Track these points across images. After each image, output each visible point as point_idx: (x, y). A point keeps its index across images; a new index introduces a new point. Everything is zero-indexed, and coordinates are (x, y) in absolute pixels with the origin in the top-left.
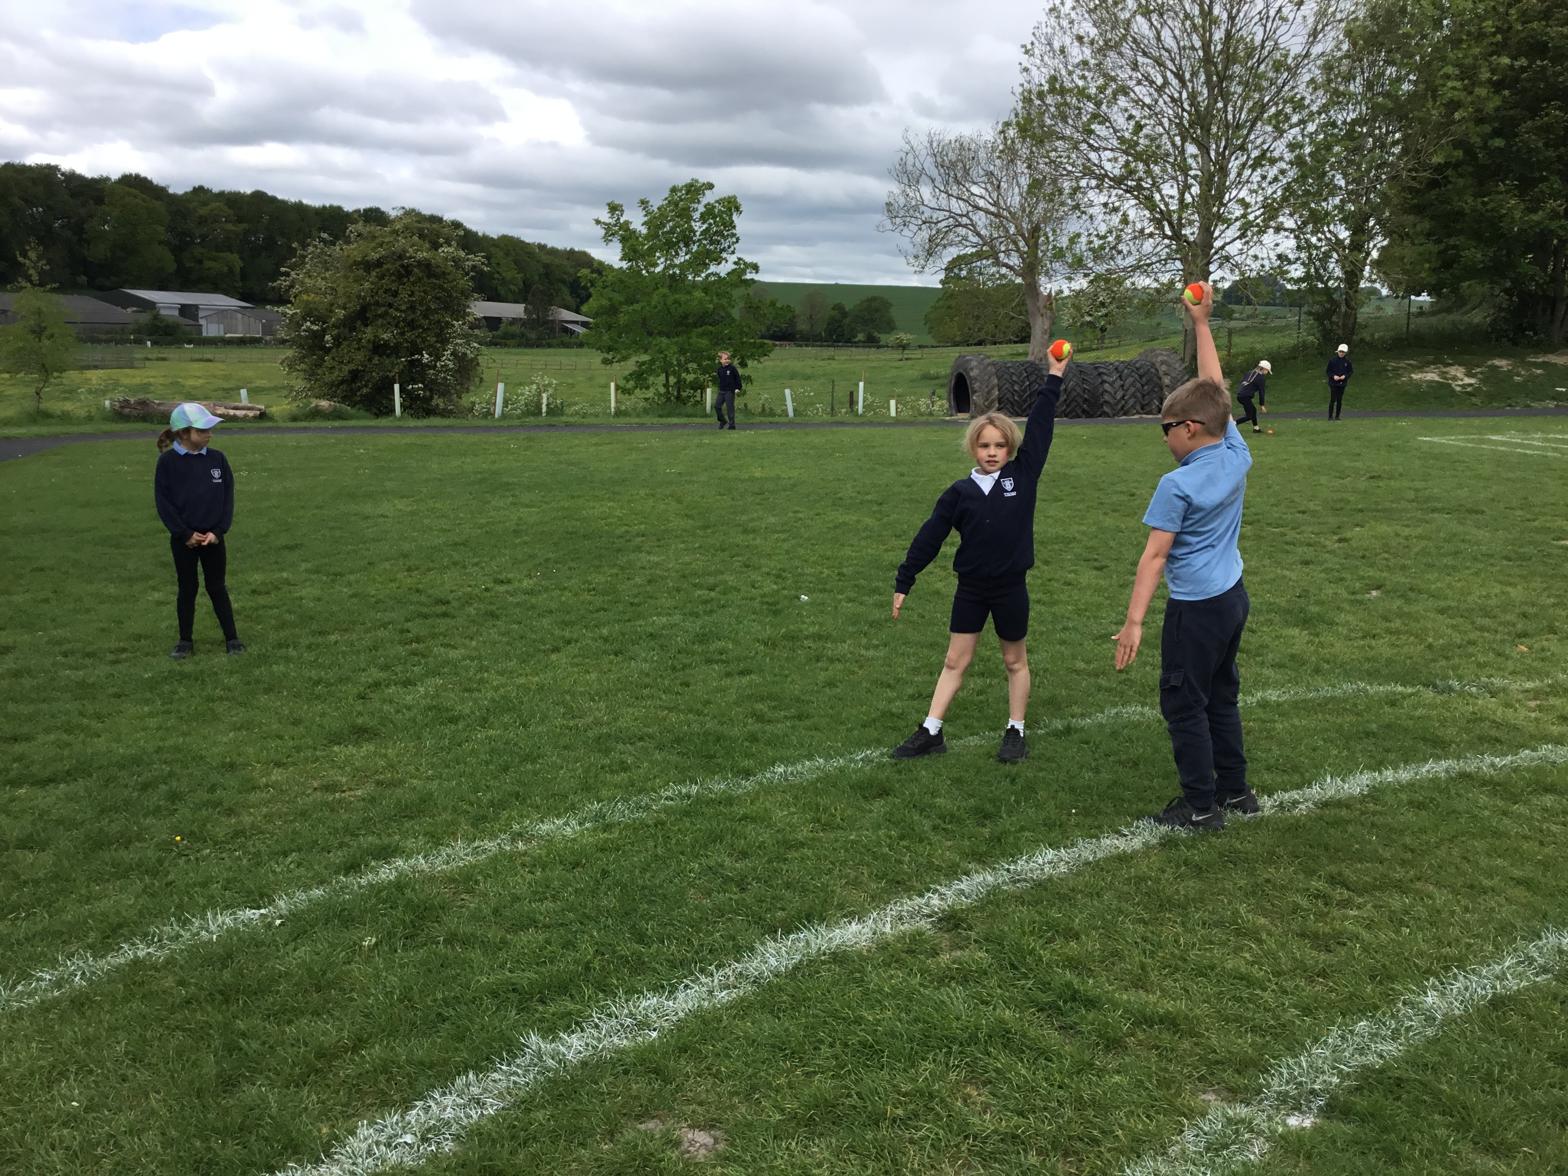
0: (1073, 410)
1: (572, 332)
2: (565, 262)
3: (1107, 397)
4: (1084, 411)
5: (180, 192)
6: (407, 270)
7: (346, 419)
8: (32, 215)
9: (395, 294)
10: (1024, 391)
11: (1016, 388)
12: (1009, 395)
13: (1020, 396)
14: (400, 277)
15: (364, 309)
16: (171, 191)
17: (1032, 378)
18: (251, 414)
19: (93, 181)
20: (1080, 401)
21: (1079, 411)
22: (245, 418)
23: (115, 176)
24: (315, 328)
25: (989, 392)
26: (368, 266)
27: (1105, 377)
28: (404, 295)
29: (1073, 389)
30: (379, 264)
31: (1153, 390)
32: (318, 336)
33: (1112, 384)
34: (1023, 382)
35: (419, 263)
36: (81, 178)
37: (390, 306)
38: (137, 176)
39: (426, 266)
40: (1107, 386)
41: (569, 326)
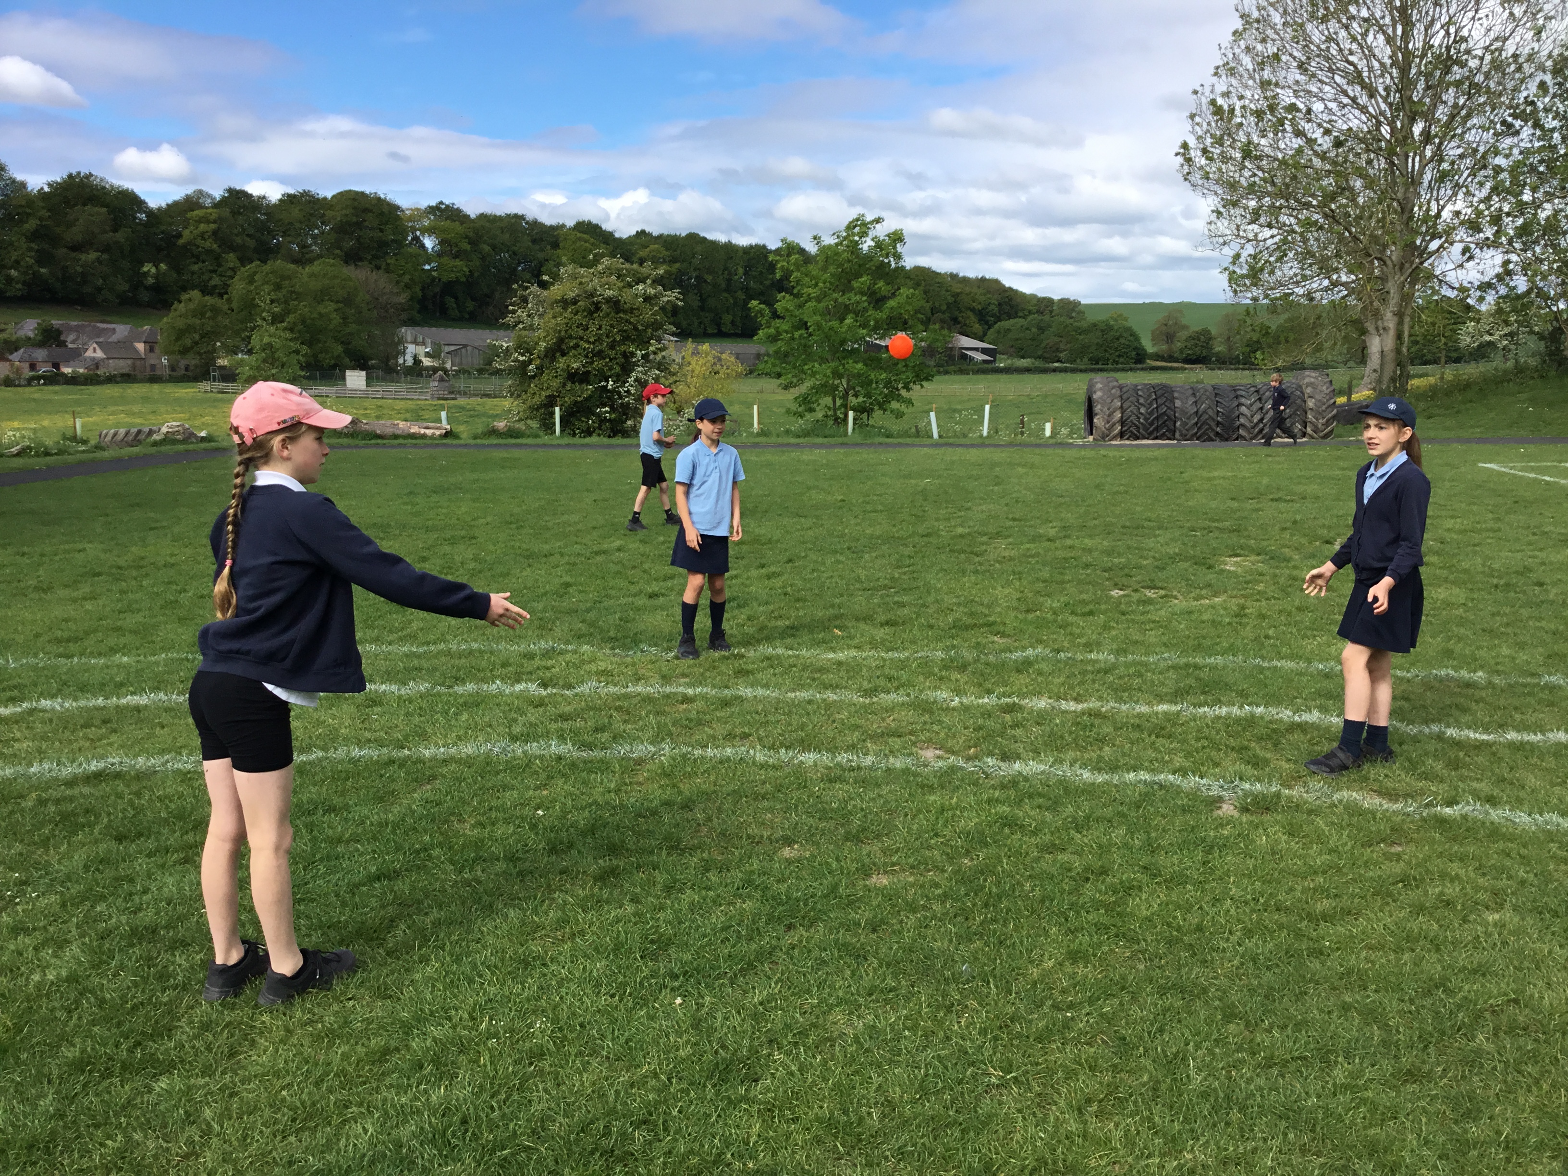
0: (1204, 433)
1: (971, 359)
2: (975, 290)
3: (1242, 420)
4: (1217, 434)
5: (625, 236)
6: (597, 307)
7: (517, 437)
8: (501, 260)
9: (586, 329)
10: (1151, 414)
11: (1143, 410)
12: (1133, 418)
13: (1146, 419)
14: (591, 313)
15: (561, 340)
16: (617, 235)
17: (1160, 401)
18: (438, 432)
19: (552, 228)
20: (1213, 424)
21: (1212, 435)
22: (433, 437)
23: (570, 223)
24: (521, 358)
25: (1110, 415)
26: (565, 303)
27: (1243, 400)
28: (593, 328)
29: (1205, 412)
30: (574, 302)
31: (1295, 413)
32: (525, 365)
33: (1249, 407)
34: (1151, 404)
35: (608, 300)
36: (542, 225)
37: (581, 338)
38: (590, 223)
39: (615, 304)
40: (1243, 409)
41: (969, 353)
